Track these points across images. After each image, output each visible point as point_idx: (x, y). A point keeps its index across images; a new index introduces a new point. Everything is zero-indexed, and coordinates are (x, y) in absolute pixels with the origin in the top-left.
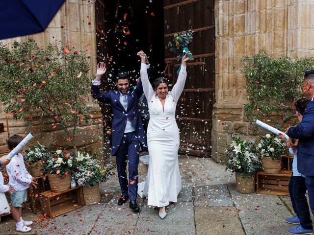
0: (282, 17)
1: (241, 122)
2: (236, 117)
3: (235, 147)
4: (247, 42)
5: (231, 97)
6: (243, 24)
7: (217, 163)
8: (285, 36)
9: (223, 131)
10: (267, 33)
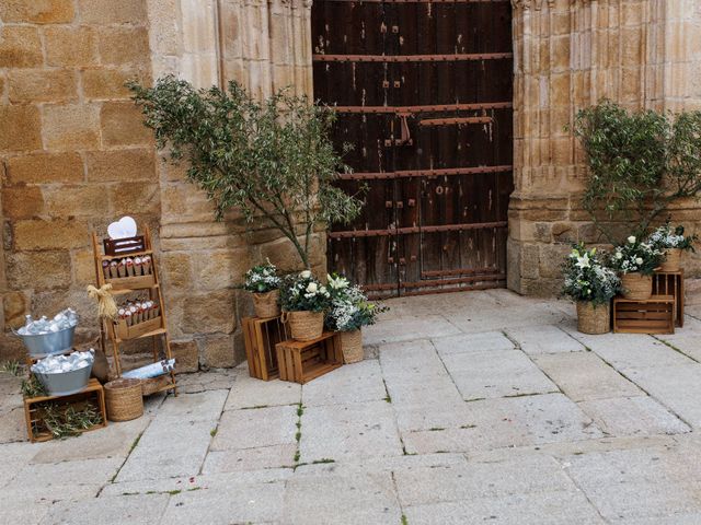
0: (636, 42)
1: (567, 223)
2: (557, 214)
3: (579, 259)
4: (574, 85)
5: (544, 179)
6: (566, 53)
7: (521, 295)
8: (642, 74)
9: (533, 238)
10: (610, 70)
